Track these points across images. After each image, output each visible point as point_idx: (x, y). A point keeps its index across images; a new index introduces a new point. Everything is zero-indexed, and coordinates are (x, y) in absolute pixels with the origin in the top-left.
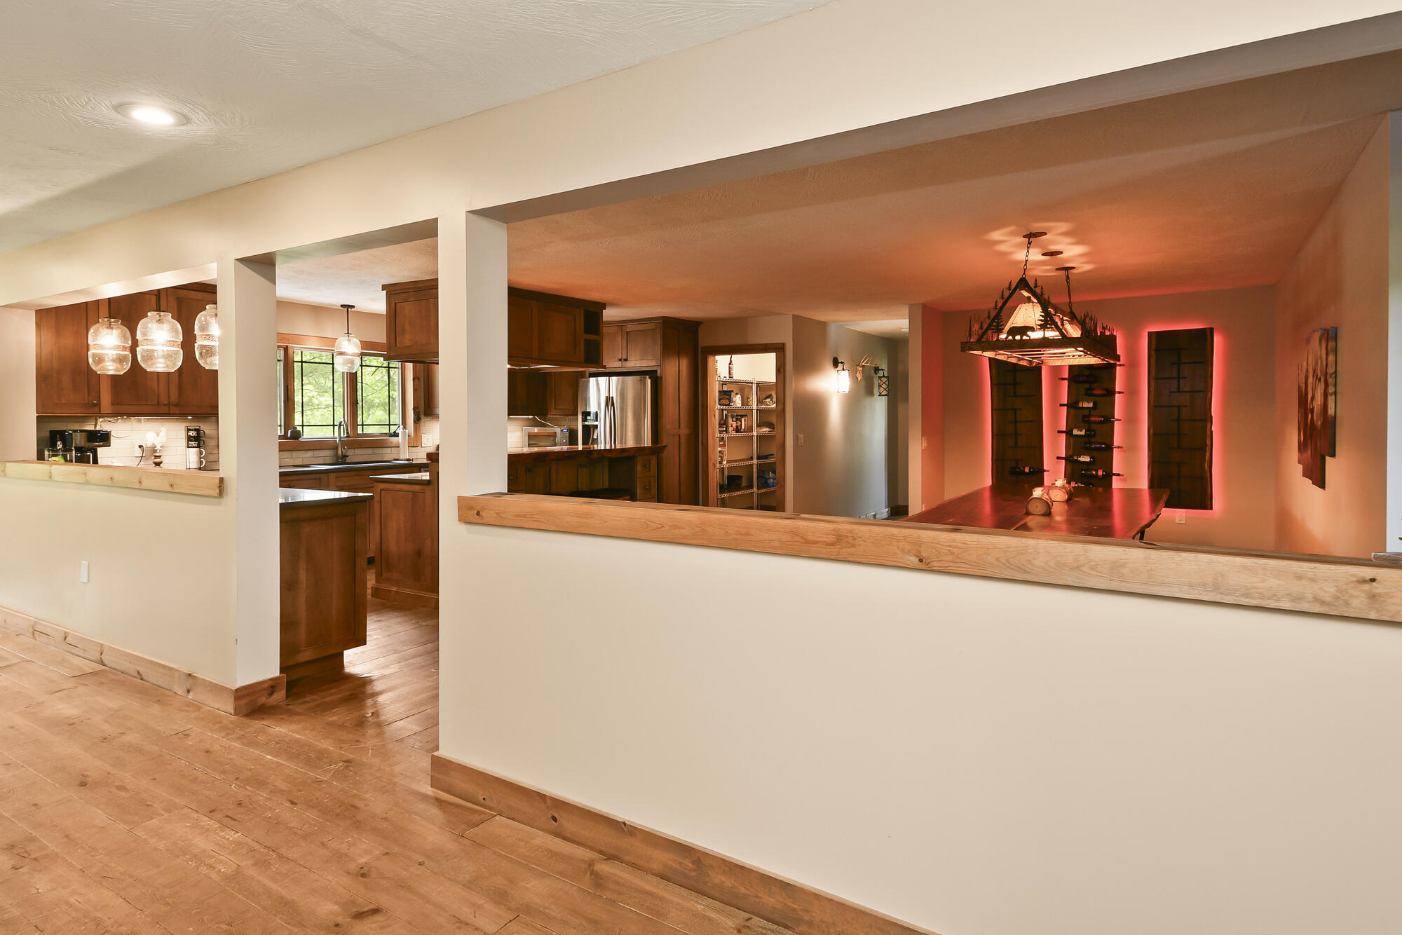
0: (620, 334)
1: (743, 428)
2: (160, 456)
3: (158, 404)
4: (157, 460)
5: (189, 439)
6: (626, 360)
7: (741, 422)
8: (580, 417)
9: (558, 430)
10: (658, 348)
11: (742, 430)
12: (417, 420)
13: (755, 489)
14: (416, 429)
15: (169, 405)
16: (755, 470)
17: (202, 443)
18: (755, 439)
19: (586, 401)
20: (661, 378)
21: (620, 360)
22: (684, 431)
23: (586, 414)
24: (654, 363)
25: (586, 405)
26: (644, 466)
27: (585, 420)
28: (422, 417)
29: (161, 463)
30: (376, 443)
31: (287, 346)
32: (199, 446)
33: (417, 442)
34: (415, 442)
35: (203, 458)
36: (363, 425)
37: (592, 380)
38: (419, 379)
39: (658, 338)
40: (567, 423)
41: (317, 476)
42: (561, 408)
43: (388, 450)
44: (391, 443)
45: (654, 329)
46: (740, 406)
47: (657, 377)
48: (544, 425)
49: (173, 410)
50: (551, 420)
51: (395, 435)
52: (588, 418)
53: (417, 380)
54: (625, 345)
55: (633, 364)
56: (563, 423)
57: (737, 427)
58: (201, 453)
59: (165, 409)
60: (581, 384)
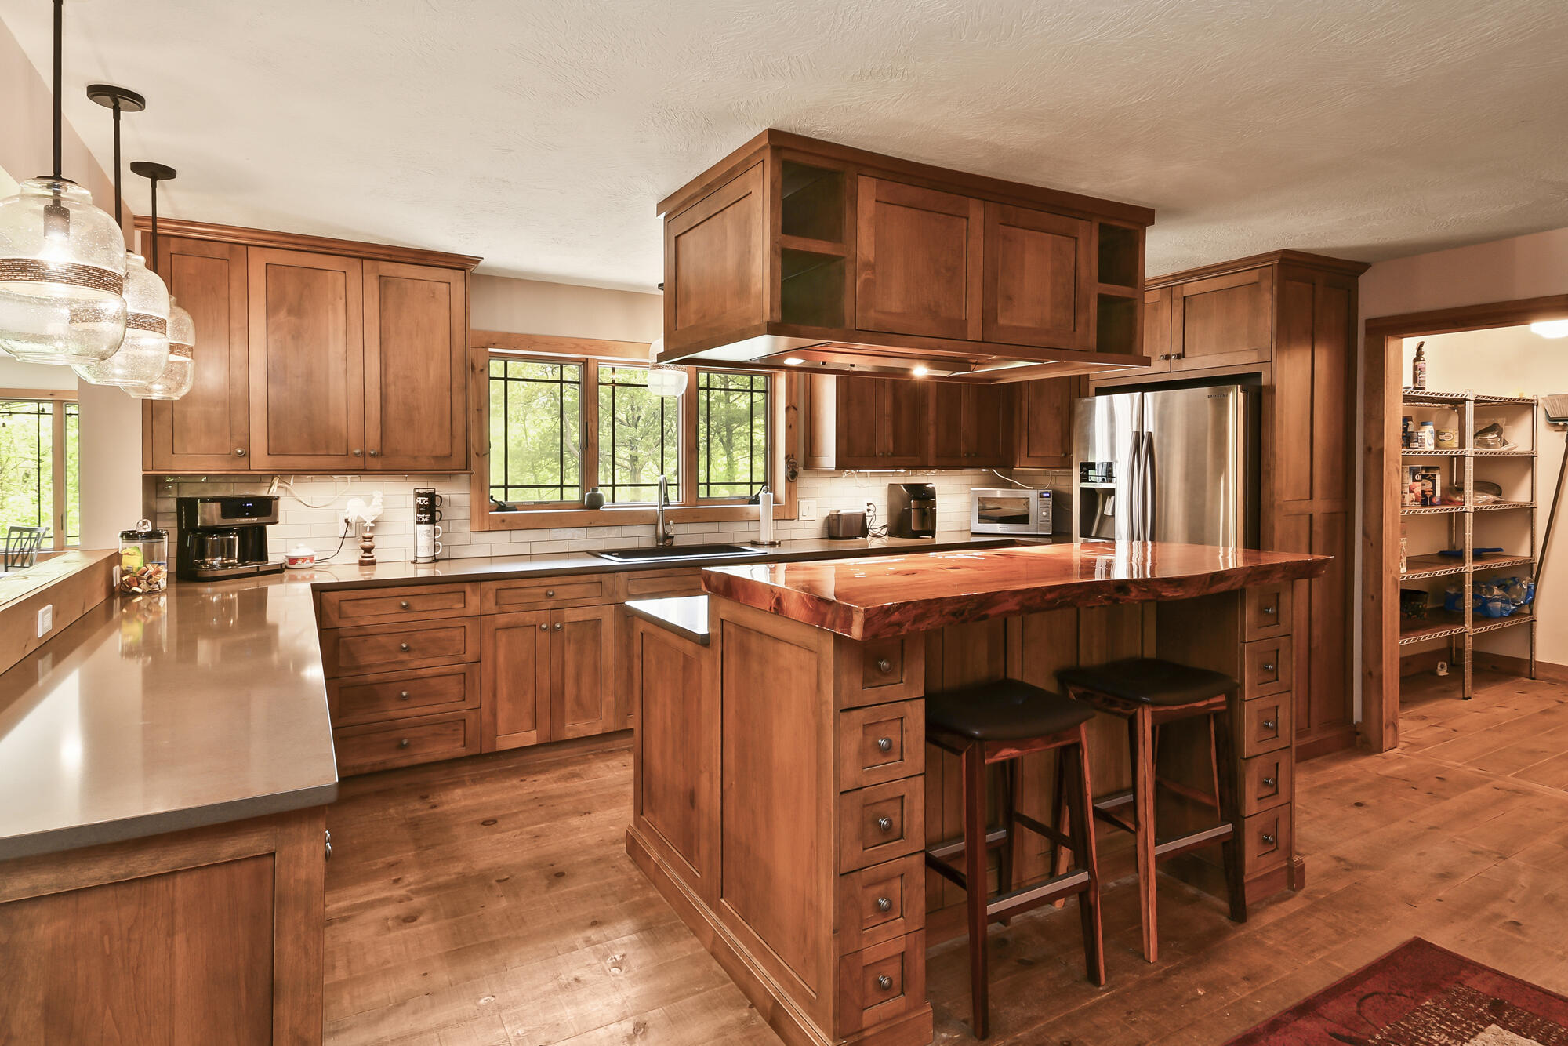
0: (1167, 303)
1: (1438, 493)
2: (370, 538)
3: (347, 454)
4: (367, 544)
5: (420, 509)
6: (1180, 356)
7: (1434, 482)
8: (1076, 472)
9: (1032, 494)
10: (1267, 322)
11: (1436, 500)
12: (792, 476)
13: (1468, 626)
14: (790, 492)
15: (364, 454)
16: (1469, 585)
17: (438, 515)
18: (1469, 520)
19: (1087, 442)
20: (1272, 389)
21: (1167, 357)
22: (1320, 506)
23: (1088, 467)
24: (1253, 357)
25: (1086, 449)
26: (1262, 611)
27: (1084, 478)
28: (801, 470)
29: (372, 548)
30: (727, 515)
31: (587, 359)
32: (432, 521)
33: (790, 513)
34: (785, 513)
35: (440, 540)
36: (708, 484)
37: (1101, 401)
38: (796, 409)
39: (1267, 301)
40: (1052, 481)
41: (596, 577)
42: (1040, 454)
43: (743, 526)
44: (748, 513)
45: (1255, 284)
46: (1432, 448)
47: (1260, 388)
48: (1008, 485)
49: (373, 463)
50: (1021, 476)
51: (755, 501)
52: (1091, 472)
53: (792, 410)
54: (1178, 326)
55: (1195, 364)
56: (1043, 480)
57: (1423, 492)
58: (435, 532)
59: (358, 463)
60: (1079, 407)
